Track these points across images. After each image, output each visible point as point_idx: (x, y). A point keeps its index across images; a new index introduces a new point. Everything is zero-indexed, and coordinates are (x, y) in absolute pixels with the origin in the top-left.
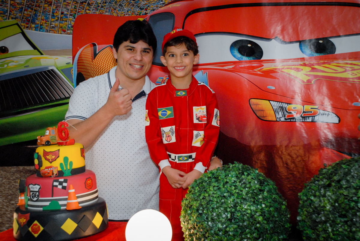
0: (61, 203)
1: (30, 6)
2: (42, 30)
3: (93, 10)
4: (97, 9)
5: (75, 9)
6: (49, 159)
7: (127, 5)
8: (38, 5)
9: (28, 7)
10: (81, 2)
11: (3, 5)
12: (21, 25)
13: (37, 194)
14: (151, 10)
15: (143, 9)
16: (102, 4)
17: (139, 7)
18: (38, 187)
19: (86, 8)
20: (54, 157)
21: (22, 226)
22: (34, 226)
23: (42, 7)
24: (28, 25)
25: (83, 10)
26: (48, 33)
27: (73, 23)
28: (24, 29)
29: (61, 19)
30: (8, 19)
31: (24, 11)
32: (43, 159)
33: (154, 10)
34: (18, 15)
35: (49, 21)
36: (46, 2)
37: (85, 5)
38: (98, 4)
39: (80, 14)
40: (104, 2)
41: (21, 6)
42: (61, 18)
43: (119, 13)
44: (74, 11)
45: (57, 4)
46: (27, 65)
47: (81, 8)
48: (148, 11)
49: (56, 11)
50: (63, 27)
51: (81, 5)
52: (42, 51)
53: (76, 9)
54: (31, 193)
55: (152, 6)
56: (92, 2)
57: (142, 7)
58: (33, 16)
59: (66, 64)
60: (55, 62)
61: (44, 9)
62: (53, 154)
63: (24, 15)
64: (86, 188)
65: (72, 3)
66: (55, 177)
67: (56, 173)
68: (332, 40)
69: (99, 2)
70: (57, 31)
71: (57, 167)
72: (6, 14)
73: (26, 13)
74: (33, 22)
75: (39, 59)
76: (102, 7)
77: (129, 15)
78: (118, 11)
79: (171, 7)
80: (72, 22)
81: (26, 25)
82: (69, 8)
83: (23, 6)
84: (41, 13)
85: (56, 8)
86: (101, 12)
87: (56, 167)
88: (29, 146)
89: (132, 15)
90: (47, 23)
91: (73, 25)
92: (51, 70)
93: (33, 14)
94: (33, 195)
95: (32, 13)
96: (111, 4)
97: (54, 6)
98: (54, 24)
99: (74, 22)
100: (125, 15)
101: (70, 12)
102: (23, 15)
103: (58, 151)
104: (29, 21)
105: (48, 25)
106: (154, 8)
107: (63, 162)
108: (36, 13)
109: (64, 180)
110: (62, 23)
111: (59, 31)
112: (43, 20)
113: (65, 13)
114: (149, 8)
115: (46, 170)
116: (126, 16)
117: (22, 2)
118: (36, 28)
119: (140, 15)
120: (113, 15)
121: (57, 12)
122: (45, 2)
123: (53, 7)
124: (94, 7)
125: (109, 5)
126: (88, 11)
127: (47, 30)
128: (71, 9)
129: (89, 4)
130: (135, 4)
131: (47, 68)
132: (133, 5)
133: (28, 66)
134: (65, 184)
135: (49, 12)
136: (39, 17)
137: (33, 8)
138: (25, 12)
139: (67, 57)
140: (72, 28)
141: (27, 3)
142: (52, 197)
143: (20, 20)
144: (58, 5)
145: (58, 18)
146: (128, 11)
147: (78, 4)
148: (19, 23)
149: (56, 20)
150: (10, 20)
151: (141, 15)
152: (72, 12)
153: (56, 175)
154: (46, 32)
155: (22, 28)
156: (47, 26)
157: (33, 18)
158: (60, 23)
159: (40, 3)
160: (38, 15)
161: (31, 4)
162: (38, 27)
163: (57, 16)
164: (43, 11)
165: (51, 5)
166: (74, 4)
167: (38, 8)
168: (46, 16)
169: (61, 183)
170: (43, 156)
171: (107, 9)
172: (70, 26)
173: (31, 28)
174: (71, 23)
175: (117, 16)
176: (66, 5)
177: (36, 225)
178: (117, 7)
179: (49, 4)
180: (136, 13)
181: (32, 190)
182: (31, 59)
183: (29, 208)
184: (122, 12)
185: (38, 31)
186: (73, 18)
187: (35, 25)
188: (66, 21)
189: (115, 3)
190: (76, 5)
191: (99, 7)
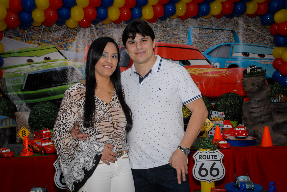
2: (70, 51)
9: (61, 40)
11: (48, 39)
24: (62, 48)
26: (73, 52)
30: (50, 45)
34: (56, 44)
41: (57, 40)
46: (61, 65)
47: (89, 43)
48: (120, 46)
59: (80, 65)
60: (75, 64)
61: (71, 42)
70: (77, 52)
72: (49, 43)
75: (67, 63)
93: (65, 44)
98: (76, 48)
110: (80, 48)
112: (71, 47)
113: (81, 44)
118: (67, 50)
131: (71, 67)
137: (64, 41)
138: (60, 43)
145: (78, 46)
148: (56, 47)
150: (51, 45)
155: (59, 49)
160: (68, 44)
161: (63, 39)
167: (68, 41)
176: (82, 41)
182: (63, 63)
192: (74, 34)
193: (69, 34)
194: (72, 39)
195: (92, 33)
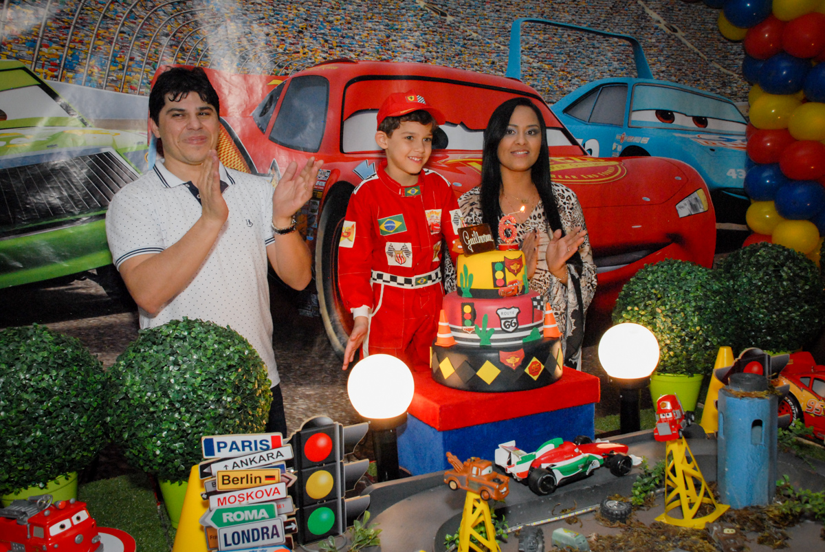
2: (90, 85)
3: (189, 59)
4: (196, 59)
5: (156, 55)
8: (77, 40)
9: (50, 40)
10: (167, 45)
12: (34, 71)
14: (294, 70)
15: (281, 68)
16: (206, 52)
17: (276, 63)
19: (177, 55)
23: (89, 44)
24: (55, 73)
25: (172, 57)
26: (103, 90)
27: (151, 77)
28: (45, 79)
31: (41, 47)
33: (298, 70)
34: (24, 53)
35: (105, 71)
36: (100, 38)
37: (176, 50)
38: (198, 52)
39: (164, 63)
41: (30, 38)
42: (129, 66)
43: (239, 69)
44: (155, 58)
45: (122, 43)
46: (54, 144)
47: (168, 53)
48: (289, 71)
49: (120, 56)
50: (132, 82)
52: (88, 119)
53: (158, 54)
55: (296, 65)
56: (188, 47)
57: (280, 64)
58: (66, 58)
60: (114, 140)
61: (95, 48)
65: (151, 45)
69: (200, 48)
70: (120, 88)
73: (46, 50)
74: (69, 68)
76: (205, 56)
79: (324, 69)
80: (150, 75)
82: (146, 51)
83: (36, 38)
84: (89, 55)
85: (121, 49)
89: (263, 74)
90: (100, 73)
91: (150, 80)
92: (104, 153)
93: (67, 55)
97: (117, 45)
98: (115, 75)
99: (153, 76)
100: (249, 72)
101: (147, 59)
102: (38, 55)
104: (57, 66)
105: (103, 76)
108: (74, 53)
110: (130, 75)
111: (123, 88)
112: (93, 67)
113: (138, 59)
114: (290, 67)
118: (76, 79)
119: (276, 75)
121: (123, 56)
123: (115, 47)
124: (190, 55)
126: (180, 60)
127: (101, 84)
128: (150, 54)
129: (182, 50)
131: (98, 149)
133: (56, 145)
135: (105, 54)
136: (84, 61)
137: (64, 43)
138: (44, 49)
139: (137, 131)
140: (150, 86)
141: (45, 34)
143: (31, 62)
144: (125, 44)
145: (124, 67)
147: (161, 47)
148: (28, 67)
149: (120, 70)
151: (279, 75)
152: (152, 59)
154: (99, 88)
155: (41, 77)
156: (101, 78)
158: (127, 75)
159: (84, 37)
160: (80, 57)
161: (58, 35)
162: (82, 78)
163: (122, 63)
164: (92, 51)
165: (111, 43)
166: (154, 46)
167: (79, 45)
168: (99, 60)
172: (145, 81)
174: (147, 76)
176: (141, 47)
179: (106, 42)
180: (270, 72)
182: (63, 132)
185: (81, 85)
190: (158, 48)
191: (199, 55)
192: (105, 17)
193: (80, 13)
194: (97, 35)
195: (181, 17)
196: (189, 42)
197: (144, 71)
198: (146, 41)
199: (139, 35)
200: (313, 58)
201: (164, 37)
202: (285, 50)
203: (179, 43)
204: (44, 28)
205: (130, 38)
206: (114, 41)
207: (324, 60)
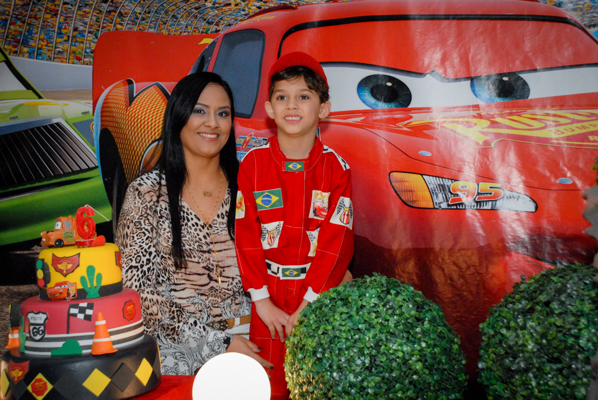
0: (82, 343)
1: (19, 17)
2: (40, 58)
3: (128, 24)
4: (134, 23)
5: (96, 23)
6: (63, 269)
7: (185, 16)
8: (33, 16)
9: (16, 18)
10: (107, 11)
12: (4, 48)
13: (42, 328)
14: (226, 26)
15: (212, 23)
16: (144, 14)
17: (205, 20)
18: (44, 317)
19: (116, 21)
20: (70, 266)
21: (16, 383)
22: (37, 383)
23: (40, 18)
24: (16, 49)
25: (111, 25)
26: (52, 63)
27: (93, 46)
28: (9, 55)
29: (74, 39)
31: (10, 25)
32: (52, 270)
33: (230, 25)
35: (52, 43)
36: (48, 11)
37: (114, 16)
38: (136, 15)
39: (105, 30)
40: (147, 12)
41: (4, 17)
42: (74, 37)
43: (172, 30)
44: (95, 26)
45: (66, 14)
46: (15, 116)
47: (108, 21)
48: (221, 27)
49: (65, 26)
50: (77, 52)
51: (107, 17)
52: (41, 92)
53: (99, 22)
54: (32, 327)
55: (228, 19)
56: (126, 11)
57: (210, 19)
58: (24, 34)
59: (82, 113)
60: (63, 110)
61: (44, 22)
62: (69, 262)
63: (10, 31)
64: (124, 318)
65: (93, 12)
66: (72, 300)
67: (74, 292)
68: (524, 76)
69: (138, 11)
70: (66, 59)
71: (76, 283)
73: (13, 29)
74: (25, 43)
75: (35, 106)
76: (143, 19)
77: (189, 32)
78: (170, 26)
79: (258, 21)
80: (92, 44)
81: (14, 49)
82: (87, 20)
83: (8, 17)
84: (40, 29)
85: (65, 20)
86: (141, 28)
87: (74, 283)
88: (18, 252)
89: (194, 33)
90: (49, 45)
91: (93, 49)
92: (55, 124)
93: (25, 30)
94: (35, 330)
95: (23, 28)
96: (158, 15)
97: (62, 17)
98: (61, 47)
99: (95, 45)
100: (181, 33)
101: (89, 28)
102: (8, 33)
103: (78, 255)
104: (18, 41)
105: (51, 48)
106: (230, 21)
107: (85, 275)
108: (30, 28)
109: (88, 304)
110: (75, 46)
111: (69, 59)
112: (43, 40)
113: (81, 28)
114: (222, 21)
115: (56, 288)
116: (184, 34)
117: (6, 11)
118: (30, 54)
119: (206, 33)
120: (162, 33)
121: (67, 27)
122: (46, 11)
123: (60, 19)
124: (129, 19)
125: (155, 16)
126: (118, 26)
127: (49, 56)
128: (91, 23)
129: (121, 15)
130: (199, 15)
131: (50, 120)
132: (196, 17)
133: (17, 117)
134: (89, 312)
135: (52, 26)
136: (36, 36)
137: (25, 20)
138: (12, 27)
139: (83, 102)
140: (93, 55)
141: (14, 12)
142: (68, 333)
143: (2, 40)
144: (68, 15)
145: (69, 37)
146: (186, 27)
147: (102, 14)
149: (66, 41)
151: (209, 32)
152: (93, 27)
153: (74, 296)
154: (47, 60)
155: (7, 53)
156: (49, 50)
157: (26, 37)
158: (71, 45)
159: (38, 12)
160: (34, 32)
161: (21, 13)
162: (34, 52)
163: (66, 33)
164: (42, 25)
165: (56, 15)
166: (95, 14)
167: (34, 20)
168: (47, 33)
169: (82, 310)
170: (52, 265)
171: (151, 22)
172: (88, 50)
173: (21, 53)
174: (90, 45)
175: (169, 34)
176: (83, 16)
177: (40, 380)
178: (169, 19)
179: (53, 14)
180: (201, 30)
181: (32, 321)
182: (22, 105)
183: (27, 352)
184: (177, 29)
185: (34, 59)
186: (94, 37)
187: (29, 49)
188: (82, 42)
189: (166, 13)
190: (98, 15)
191: (137, 19)
194: (47, 8)
196: (127, 6)
197: (87, 40)
198: (87, 10)
199: (80, 5)
200: (247, 9)
201: (103, 4)
202: (214, 4)
203: (117, 8)
204: (14, 7)
205: (73, 9)
206: (59, 13)
207: (258, 10)
